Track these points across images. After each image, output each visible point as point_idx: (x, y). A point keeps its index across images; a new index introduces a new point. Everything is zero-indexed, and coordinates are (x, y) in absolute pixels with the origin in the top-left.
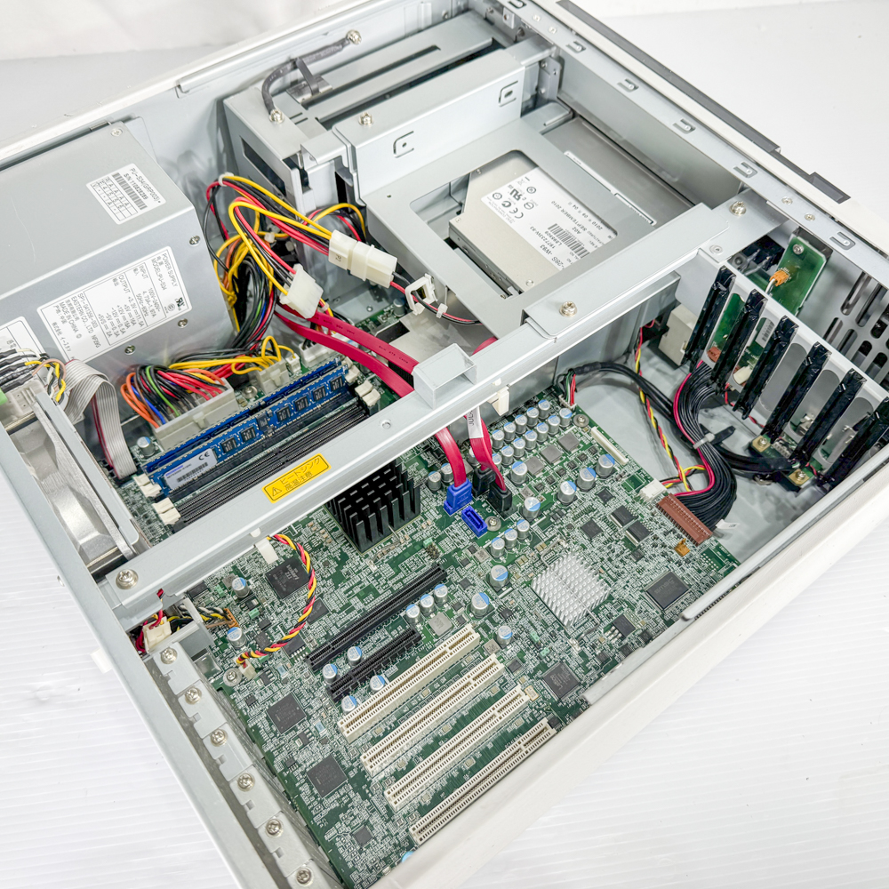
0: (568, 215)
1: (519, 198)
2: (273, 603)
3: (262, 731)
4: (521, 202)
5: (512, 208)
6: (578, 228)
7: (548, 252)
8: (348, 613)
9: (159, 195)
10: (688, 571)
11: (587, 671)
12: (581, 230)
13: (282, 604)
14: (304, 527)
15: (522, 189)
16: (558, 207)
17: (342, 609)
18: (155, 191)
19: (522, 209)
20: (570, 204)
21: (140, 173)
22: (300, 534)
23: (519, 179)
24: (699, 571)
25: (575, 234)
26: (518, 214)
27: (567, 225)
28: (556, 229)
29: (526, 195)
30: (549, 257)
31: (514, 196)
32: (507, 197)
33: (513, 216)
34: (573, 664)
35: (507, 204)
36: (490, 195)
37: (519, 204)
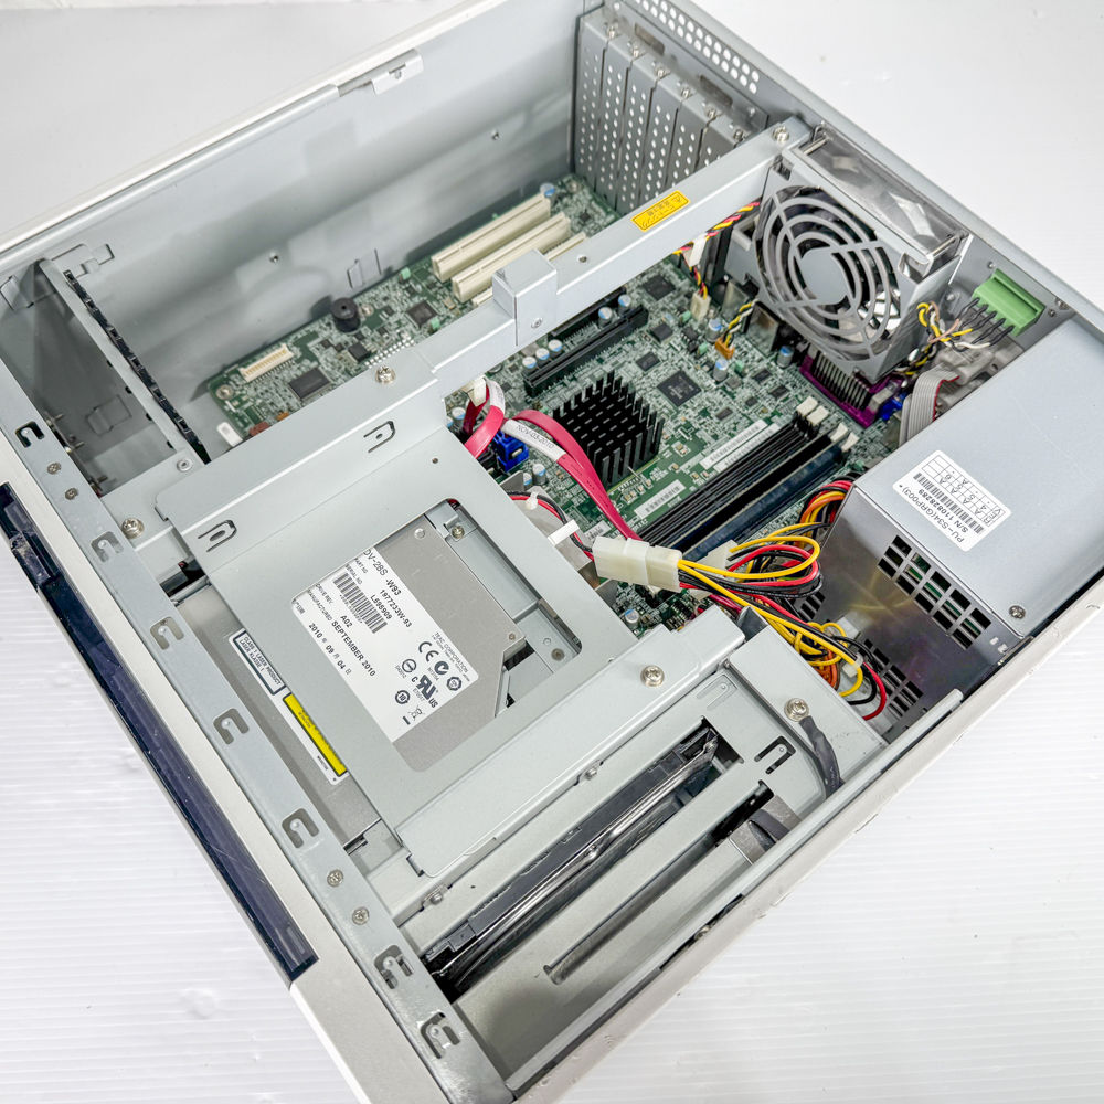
0: (354, 649)
1: (422, 681)
2: (689, 368)
3: (676, 277)
4: (419, 673)
5: (435, 660)
6: (343, 626)
7: (390, 583)
8: (617, 362)
9: (906, 497)
10: (283, 404)
11: (399, 322)
12: (341, 622)
13: (680, 367)
14: (673, 436)
15: (417, 700)
16: (367, 665)
17: (622, 365)
18: (914, 504)
19: (420, 658)
20: (348, 671)
21: (946, 532)
22: (676, 429)
23: (420, 718)
24: (272, 404)
25: (351, 617)
26: (426, 649)
27: (359, 631)
28: (375, 623)
29: (411, 687)
30: (392, 575)
31: (430, 683)
32: (439, 683)
33: (435, 647)
34: (410, 327)
35: (441, 669)
36: (465, 685)
37: (424, 668)
